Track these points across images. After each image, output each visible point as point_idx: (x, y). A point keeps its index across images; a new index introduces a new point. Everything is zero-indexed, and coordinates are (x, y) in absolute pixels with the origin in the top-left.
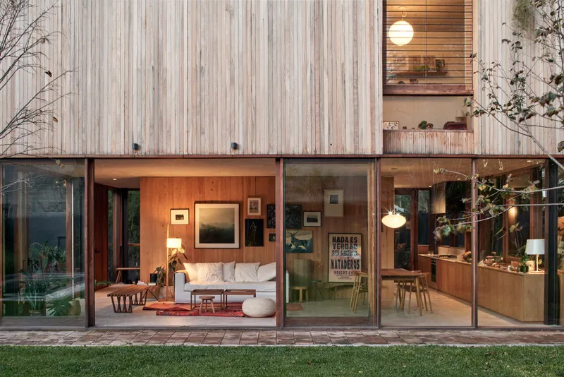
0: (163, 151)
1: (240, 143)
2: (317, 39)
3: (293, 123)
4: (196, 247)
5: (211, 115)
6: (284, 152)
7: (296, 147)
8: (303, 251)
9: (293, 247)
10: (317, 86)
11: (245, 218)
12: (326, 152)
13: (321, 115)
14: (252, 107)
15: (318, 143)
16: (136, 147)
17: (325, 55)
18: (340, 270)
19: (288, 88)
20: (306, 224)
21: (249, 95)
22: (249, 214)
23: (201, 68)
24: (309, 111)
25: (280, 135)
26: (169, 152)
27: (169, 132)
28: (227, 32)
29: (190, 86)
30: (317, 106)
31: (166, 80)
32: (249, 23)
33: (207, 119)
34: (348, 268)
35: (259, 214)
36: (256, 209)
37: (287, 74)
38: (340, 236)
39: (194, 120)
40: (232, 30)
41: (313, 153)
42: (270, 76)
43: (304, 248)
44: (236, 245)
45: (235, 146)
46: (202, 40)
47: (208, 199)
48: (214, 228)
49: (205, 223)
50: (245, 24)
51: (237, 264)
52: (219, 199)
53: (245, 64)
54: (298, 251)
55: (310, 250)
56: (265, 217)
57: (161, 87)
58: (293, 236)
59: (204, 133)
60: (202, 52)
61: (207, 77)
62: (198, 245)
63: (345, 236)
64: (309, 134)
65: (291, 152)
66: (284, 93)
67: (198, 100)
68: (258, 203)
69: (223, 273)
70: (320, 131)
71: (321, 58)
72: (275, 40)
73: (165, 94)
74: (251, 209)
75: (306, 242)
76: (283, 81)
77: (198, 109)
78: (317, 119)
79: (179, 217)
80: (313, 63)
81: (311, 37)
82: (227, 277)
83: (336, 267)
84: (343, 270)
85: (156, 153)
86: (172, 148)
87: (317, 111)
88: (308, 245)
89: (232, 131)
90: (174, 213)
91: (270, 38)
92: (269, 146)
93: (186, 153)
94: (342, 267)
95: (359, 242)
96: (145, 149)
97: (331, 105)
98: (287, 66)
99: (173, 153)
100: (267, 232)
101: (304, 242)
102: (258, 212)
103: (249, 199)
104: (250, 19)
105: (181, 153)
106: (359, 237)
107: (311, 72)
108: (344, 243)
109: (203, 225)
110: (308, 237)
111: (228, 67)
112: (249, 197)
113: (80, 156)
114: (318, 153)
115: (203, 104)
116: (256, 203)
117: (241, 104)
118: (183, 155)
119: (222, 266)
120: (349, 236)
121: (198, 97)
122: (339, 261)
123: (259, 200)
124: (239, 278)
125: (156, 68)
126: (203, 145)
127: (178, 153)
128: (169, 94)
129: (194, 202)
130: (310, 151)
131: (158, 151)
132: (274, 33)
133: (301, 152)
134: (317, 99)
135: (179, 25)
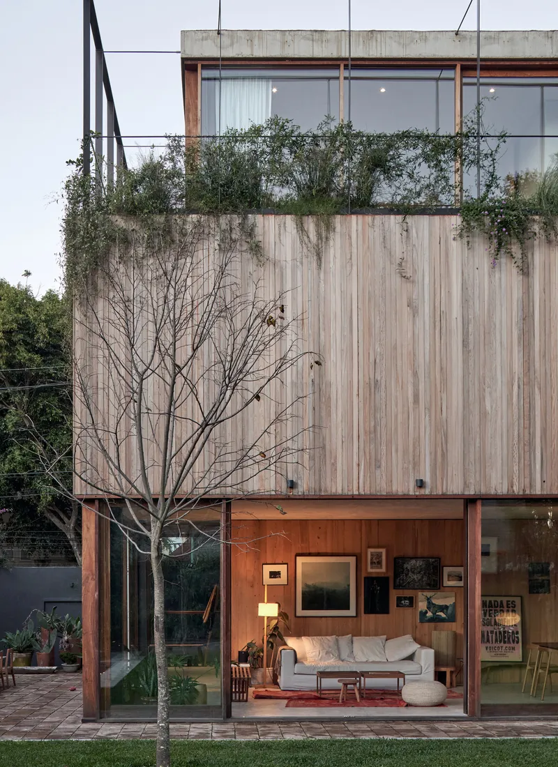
0: (326, 491)
1: (427, 480)
2: (526, 343)
3: (496, 453)
4: (298, 614)
5: (389, 443)
6: (483, 491)
7: (498, 485)
8: (443, 620)
9: (429, 614)
10: (527, 406)
11: (364, 575)
12: (538, 491)
13: (531, 444)
14: (441, 431)
15: (527, 480)
16: (292, 485)
17: (537, 365)
18: (494, 645)
19: (488, 408)
20: (447, 583)
21: (438, 417)
22: (370, 570)
23: (376, 382)
24: (516, 439)
25: (478, 469)
26: (334, 491)
27: (334, 465)
28: (410, 334)
29: (361, 405)
30: (527, 431)
31: (330, 398)
32: (438, 324)
33: (384, 448)
34: (505, 642)
35: (383, 570)
36: (380, 563)
37: (487, 390)
38: (492, 599)
39: (367, 451)
40: (416, 332)
41: (521, 493)
42: (466, 392)
43: (443, 615)
44: (352, 612)
45: (421, 484)
46: (377, 346)
47: (313, 550)
48: (321, 589)
49: (310, 583)
50: (432, 325)
51: (355, 638)
52: (329, 551)
53: (432, 377)
54: (436, 619)
55: (452, 619)
56: (391, 574)
57: (323, 406)
58: (428, 599)
59: (380, 467)
60: (378, 361)
61: (383, 394)
62: (300, 612)
63: (499, 599)
64: (516, 468)
65: (493, 492)
66: (483, 415)
67: (373, 424)
68: (381, 556)
69: (339, 649)
70: (530, 465)
71: (532, 372)
72: (471, 347)
73: (330, 415)
74: (372, 563)
75: (447, 607)
76: (482, 399)
77: (372, 434)
78: (527, 448)
79: (274, 575)
80: (522, 376)
81: (519, 342)
82: (344, 655)
83: (488, 641)
84: (497, 645)
85: (318, 493)
86: (338, 486)
87: (526, 438)
88: (450, 611)
89: (416, 465)
90: (267, 569)
91: (465, 343)
92: (465, 483)
93: (356, 493)
94: (496, 641)
95: (518, 607)
96: (303, 488)
97: (544, 431)
98: (487, 380)
99: (340, 492)
100: (394, 595)
101: (443, 608)
102: (381, 567)
103: (370, 551)
104: (440, 318)
105: (350, 493)
106: (518, 600)
107: (519, 387)
108: (498, 609)
109: (307, 586)
110: (449, 601)
111: (411, 379)
112: (369, 547)
113: (216, 497)
114: (528, 492)
115: (378, 428)
116: (379, 555)
117: (428, 429)
118: (353, 495)
119: (337, 640)
120: (505, 600)
121: (372, 419)
122: (492, 632)
123: (383, 551)
124: (360, 657)
125: (316, 382)
126: (378, 481)
127: (346, 492)
128: (333, 415)
129: (293, 555)
130: (517, 490)
131: (320, 490)
132: (471, 338)
133: (505, 491)
134: (527, 422)
135: (347, 325)
